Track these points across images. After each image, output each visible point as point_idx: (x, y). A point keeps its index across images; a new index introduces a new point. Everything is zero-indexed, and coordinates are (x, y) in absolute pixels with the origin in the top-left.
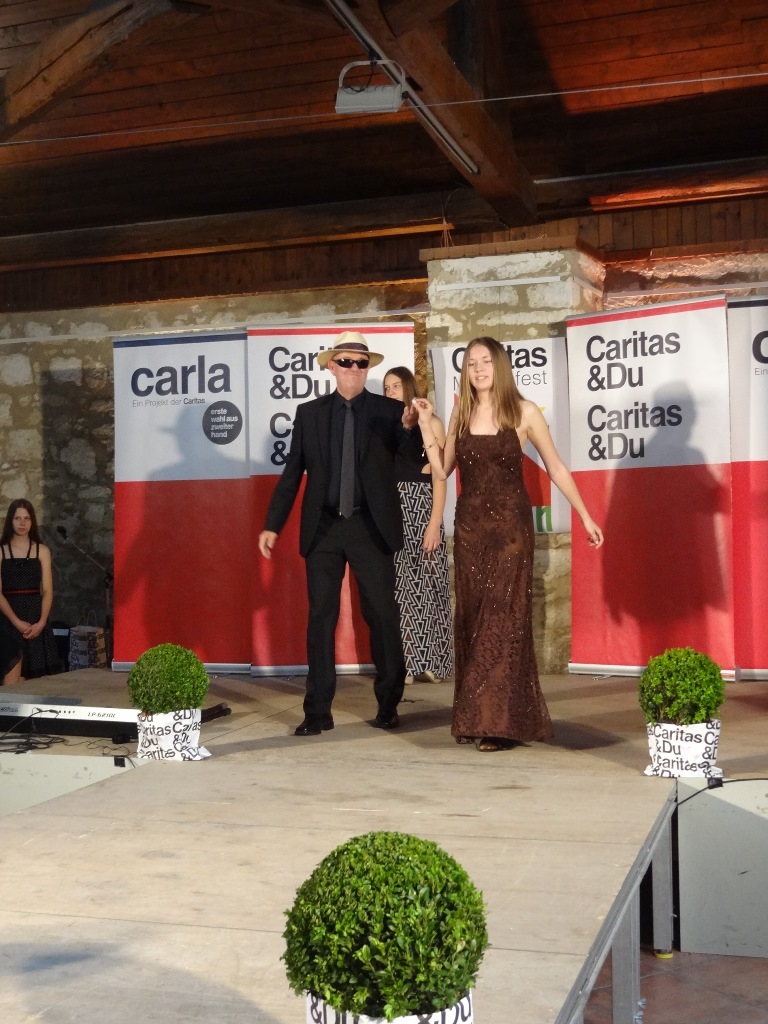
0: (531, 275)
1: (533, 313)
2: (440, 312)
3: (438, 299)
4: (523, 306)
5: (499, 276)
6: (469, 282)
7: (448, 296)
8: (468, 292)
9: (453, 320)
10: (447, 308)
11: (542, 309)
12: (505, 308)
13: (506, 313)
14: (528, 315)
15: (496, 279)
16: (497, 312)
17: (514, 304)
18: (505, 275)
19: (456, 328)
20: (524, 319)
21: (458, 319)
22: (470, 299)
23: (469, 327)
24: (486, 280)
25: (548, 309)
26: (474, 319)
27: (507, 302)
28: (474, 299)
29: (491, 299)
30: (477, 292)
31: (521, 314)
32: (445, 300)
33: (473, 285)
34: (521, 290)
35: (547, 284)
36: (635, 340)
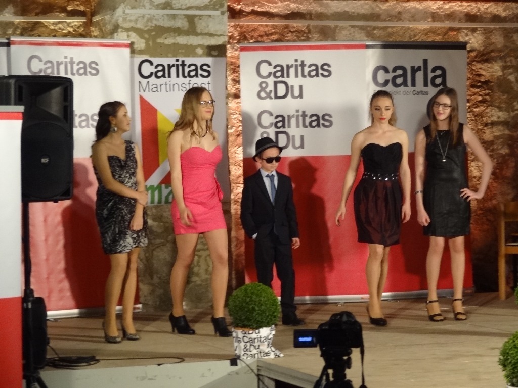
0: (198, 8)
1: (200, 37)
2: (128, 30)
3: (125, 19)
4: (192, 30)
5: (174, 6)
6: (150, 9)
7: (133, 18)
8: (149, 16)
9: (138, 38)
10: (132, 27)
11: (206, 34)
12: (178, 31)
13: (179, 35)
14: (196, 37)
15: (172, 8)
16: (172, 34)
17: (186, 28)
18: (178, 6)
19: (140, 44)
20: (193, 40)
21: (142, 37)
22: (151, 22)
23: (151, 43)
24: (164, 8)
25: (211, 35)
26: (154, 38)
27: (180, 26)
28: (155, 22)
29: (168, 23)
30: (157, 17)
31: (191, 36)
32: (131, 21)
33: (154, 12)
34: (191, 19)
35: (210, 16)
36: (296, 66)
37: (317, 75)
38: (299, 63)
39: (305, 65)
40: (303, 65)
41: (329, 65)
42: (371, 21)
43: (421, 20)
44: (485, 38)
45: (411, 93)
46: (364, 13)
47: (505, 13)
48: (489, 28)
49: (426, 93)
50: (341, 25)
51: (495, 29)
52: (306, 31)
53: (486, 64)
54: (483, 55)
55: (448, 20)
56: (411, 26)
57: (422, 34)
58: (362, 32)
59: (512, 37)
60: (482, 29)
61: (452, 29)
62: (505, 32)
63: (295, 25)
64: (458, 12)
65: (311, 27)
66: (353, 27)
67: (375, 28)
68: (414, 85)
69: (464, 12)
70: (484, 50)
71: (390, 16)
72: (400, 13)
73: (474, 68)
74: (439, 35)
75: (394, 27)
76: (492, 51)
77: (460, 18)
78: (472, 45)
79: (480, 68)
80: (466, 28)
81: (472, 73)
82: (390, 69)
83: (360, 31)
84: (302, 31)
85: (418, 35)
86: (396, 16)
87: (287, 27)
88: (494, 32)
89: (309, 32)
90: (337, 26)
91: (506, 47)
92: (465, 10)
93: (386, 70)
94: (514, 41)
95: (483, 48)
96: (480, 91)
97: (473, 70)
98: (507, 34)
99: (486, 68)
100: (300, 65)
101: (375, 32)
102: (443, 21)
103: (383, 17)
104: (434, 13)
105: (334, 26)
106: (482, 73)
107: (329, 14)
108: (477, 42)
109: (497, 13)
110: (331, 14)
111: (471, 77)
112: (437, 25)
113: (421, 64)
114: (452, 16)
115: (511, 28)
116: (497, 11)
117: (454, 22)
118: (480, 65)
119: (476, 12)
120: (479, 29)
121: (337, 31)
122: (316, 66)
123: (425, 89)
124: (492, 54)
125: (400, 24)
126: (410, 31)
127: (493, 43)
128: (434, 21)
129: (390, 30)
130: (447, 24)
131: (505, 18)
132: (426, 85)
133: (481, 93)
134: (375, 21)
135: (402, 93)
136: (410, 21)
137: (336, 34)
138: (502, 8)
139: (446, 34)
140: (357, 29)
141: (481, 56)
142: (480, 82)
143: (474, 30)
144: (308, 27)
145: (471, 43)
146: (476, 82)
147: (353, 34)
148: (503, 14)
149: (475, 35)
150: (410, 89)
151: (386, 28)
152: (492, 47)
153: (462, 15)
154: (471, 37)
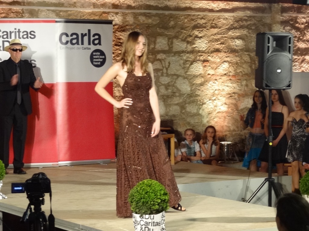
36: (15, 32)
37: (27, 37)
38: (17, 30)
39: (21, 32)
40: (19, 31)
41: (34, 32)
42: (59, 7)
43: (87, 7)
44: (123, 18)
45: (81, 48)
46: (54, 3)
47: (134, 4)
48: (126, 12)
49: (90, 49)
50: (41, 9)
51: (129, 13)
52: (22, 12)
53: (123, 33)
54: (122, 27)
55: (102, 8)
56: (81, 10)
57: (88, 15)
58: (54, 13)
59: (138, 18)
60: (121, 13)
61: (104, 13)
62: (134, 15)
63: (15, 8)
64: (108, 3)
65: (24, 10)
66: (48, 10)
67: (61, 11)
68: (82, 44)
69: (111, 3)
70: (122, 25)
71: (70, 5)
72: (75, 3)
73: (117, 35)
74: (97, 16)
75: (71, 11)
76: (127, 25)
77: (109, 6)
78: (116, 22)
79: (120, 35)
80: (113, 12)
81: (116, 38)
82: (69, 35)
83: (52, 13)
84: (19, 12)
85: (85, 15)
86: (73, 5)
87: (10, 9)
88: (128, 14)
89: (23, 12)
90: (39, 10)
91: (134, 23)
92: (112, 2)
93: (67, 35)
94: (139, 20)
95: (122, 24)
96: (120, 48)
97: (116, 36)
98: (135, 16)
99: (123, 35)
100: (18, 32)
101: (61, 13)
102: (99, 8)
103: (65, 5)
104: (95, 3)
105: (37, 10)
106: (121, 38)
107: (35, 3)
108: (119, 20)
109: (130, 4)
110: (36, 2)
111: (115, 40)
112: (96, 10)
113: (87, 32)
114: (104, 5)
115: (137, 13)
116: (130, 3)
117: (106, 8)
118: (120, 33)
119: (118, 3)
120: (120, 13)
121: (39, 12)
122: (27, 32)
123: (89, 46)
124: (127, 27)
125: (75, 9)
126: (81, 13)
127: (128, 21)
128: (94, 8)
129: (69, 12)
130: (102, 10)
131: (134, 7)
132: (89, 44)
133: (120, 49)
134: (61, 7)
135: (76, 48)
136: (81, 7)
137: (39, 14)
138: (133, 2)
139: (101, 15)
140: (50, 11)
141: (121, 28)
142: (120, 43)
143: (117, 13)
144: (22, 10)
145: (115, 21)
146: (117, 43)
147: (48, 14)
148: (133, 5)
149: (117, 16)
150: (80, 46)
151: (67, 11)
152: (127, 23)
153: (110, 4)
154: (116, 17)
